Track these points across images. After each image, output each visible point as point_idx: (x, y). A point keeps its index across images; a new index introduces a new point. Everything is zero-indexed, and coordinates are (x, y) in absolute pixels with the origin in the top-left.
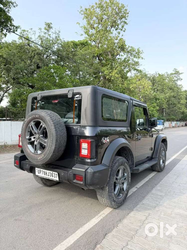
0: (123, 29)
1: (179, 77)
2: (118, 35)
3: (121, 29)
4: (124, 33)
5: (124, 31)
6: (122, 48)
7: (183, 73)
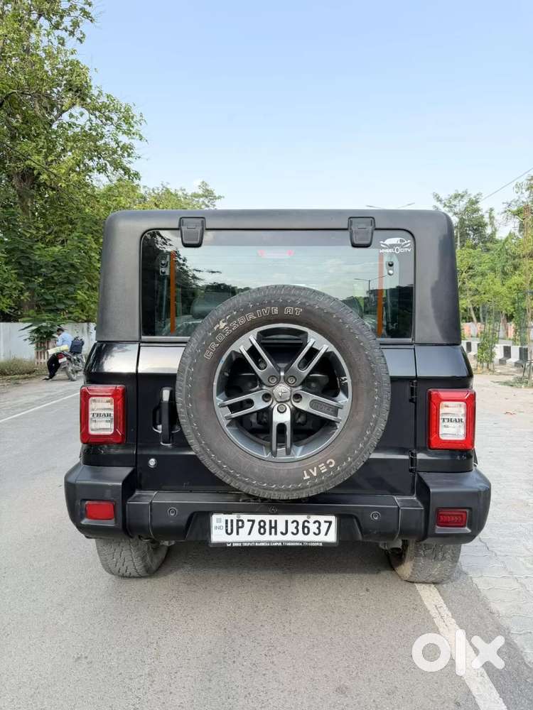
0: (78, 34)
1: (214, 205)
2: (60, 46)
3: (70, 29)
4: (78, 46)
5: (78, 39)
6: (80, 92)
7: (223, 197)
